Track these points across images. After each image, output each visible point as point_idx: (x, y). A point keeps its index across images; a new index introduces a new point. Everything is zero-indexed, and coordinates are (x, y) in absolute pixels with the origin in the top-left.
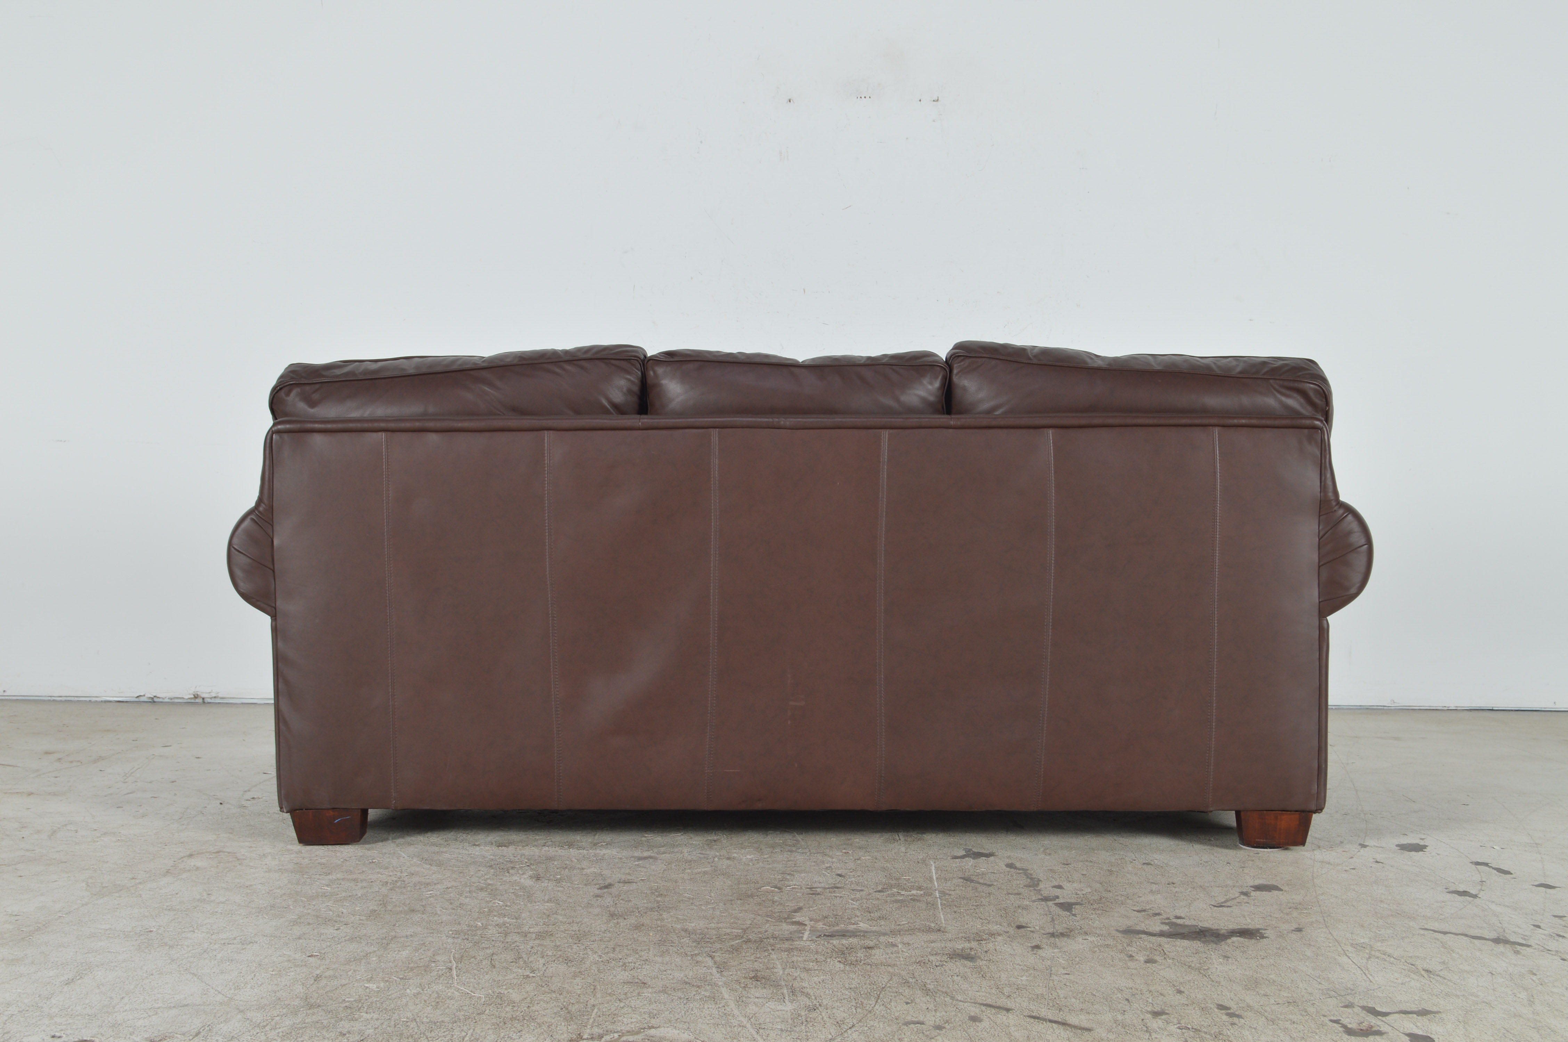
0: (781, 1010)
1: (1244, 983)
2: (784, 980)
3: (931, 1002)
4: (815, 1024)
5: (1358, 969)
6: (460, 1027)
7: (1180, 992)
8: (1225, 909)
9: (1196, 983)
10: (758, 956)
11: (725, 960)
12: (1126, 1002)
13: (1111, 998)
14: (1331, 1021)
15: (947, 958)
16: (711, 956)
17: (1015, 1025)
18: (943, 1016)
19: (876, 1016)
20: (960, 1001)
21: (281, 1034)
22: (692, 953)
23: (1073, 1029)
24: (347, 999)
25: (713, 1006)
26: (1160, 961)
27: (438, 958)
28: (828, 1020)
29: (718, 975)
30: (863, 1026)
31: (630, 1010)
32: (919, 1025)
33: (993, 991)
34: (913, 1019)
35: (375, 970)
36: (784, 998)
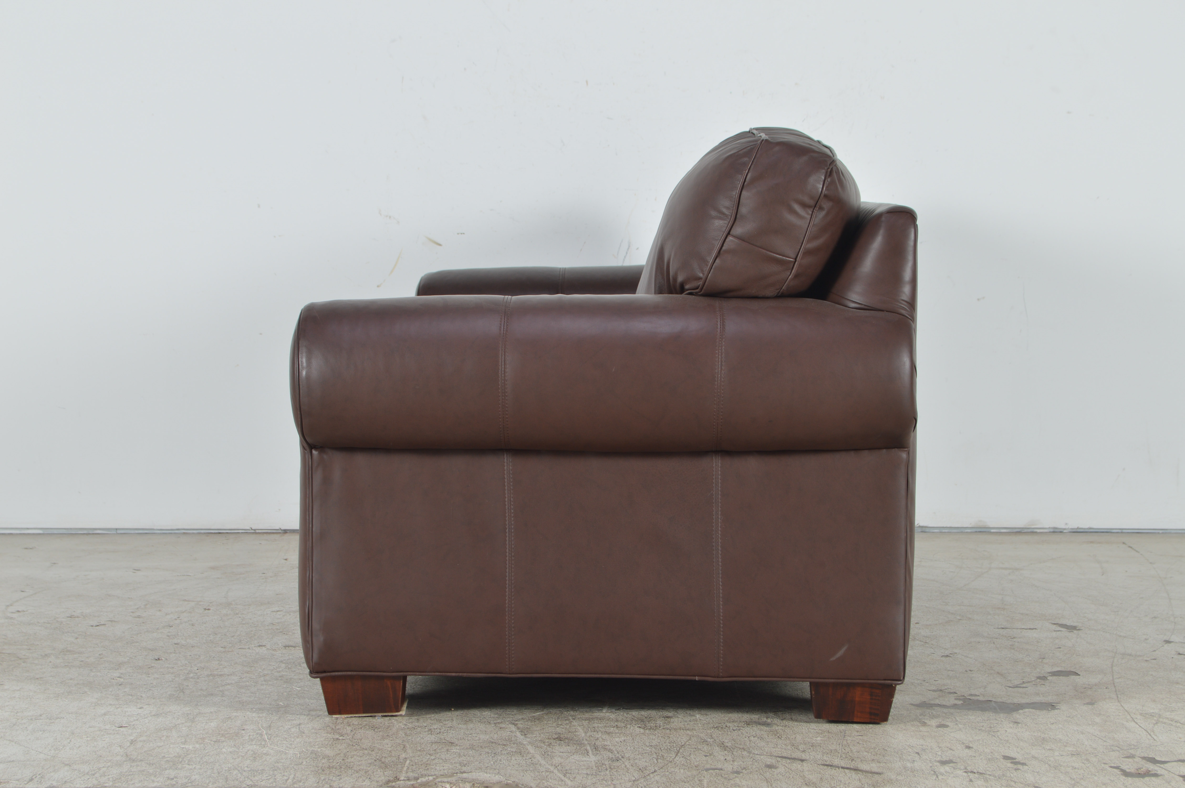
0: (585, 761)
1: (1031, 741)
2: (586, 740)
3: (729, 755)
4: (619, 770)
5: (1144, 731)
6: (281, 773)
7: (968, 747)
8: (1020, 690)
9: (985, 741)
10: (560, 723)
11: (528, 727)
12: (916, 755)
13: (902, 752)
14: (1111, 767)
15: (744, 725)
16: (513, 724)
17: (809, 771)
18: (741, 764)
19: (677, 764)
20: (757, 754)
21: (111, 779)
22: (495, 722)
23: (864, 773)
24: (166, 756)
25: (520, 758)
26: (952, 726)
27: (246, 727)
28: (631, 767)
29: (522, 737)
30: (665, 771)
31: (441, 761)
32: (718, 771)
33: (789, 747)
34: (712, 767)
35: (187, 736)
36: (588, 752)
